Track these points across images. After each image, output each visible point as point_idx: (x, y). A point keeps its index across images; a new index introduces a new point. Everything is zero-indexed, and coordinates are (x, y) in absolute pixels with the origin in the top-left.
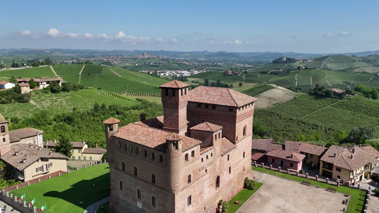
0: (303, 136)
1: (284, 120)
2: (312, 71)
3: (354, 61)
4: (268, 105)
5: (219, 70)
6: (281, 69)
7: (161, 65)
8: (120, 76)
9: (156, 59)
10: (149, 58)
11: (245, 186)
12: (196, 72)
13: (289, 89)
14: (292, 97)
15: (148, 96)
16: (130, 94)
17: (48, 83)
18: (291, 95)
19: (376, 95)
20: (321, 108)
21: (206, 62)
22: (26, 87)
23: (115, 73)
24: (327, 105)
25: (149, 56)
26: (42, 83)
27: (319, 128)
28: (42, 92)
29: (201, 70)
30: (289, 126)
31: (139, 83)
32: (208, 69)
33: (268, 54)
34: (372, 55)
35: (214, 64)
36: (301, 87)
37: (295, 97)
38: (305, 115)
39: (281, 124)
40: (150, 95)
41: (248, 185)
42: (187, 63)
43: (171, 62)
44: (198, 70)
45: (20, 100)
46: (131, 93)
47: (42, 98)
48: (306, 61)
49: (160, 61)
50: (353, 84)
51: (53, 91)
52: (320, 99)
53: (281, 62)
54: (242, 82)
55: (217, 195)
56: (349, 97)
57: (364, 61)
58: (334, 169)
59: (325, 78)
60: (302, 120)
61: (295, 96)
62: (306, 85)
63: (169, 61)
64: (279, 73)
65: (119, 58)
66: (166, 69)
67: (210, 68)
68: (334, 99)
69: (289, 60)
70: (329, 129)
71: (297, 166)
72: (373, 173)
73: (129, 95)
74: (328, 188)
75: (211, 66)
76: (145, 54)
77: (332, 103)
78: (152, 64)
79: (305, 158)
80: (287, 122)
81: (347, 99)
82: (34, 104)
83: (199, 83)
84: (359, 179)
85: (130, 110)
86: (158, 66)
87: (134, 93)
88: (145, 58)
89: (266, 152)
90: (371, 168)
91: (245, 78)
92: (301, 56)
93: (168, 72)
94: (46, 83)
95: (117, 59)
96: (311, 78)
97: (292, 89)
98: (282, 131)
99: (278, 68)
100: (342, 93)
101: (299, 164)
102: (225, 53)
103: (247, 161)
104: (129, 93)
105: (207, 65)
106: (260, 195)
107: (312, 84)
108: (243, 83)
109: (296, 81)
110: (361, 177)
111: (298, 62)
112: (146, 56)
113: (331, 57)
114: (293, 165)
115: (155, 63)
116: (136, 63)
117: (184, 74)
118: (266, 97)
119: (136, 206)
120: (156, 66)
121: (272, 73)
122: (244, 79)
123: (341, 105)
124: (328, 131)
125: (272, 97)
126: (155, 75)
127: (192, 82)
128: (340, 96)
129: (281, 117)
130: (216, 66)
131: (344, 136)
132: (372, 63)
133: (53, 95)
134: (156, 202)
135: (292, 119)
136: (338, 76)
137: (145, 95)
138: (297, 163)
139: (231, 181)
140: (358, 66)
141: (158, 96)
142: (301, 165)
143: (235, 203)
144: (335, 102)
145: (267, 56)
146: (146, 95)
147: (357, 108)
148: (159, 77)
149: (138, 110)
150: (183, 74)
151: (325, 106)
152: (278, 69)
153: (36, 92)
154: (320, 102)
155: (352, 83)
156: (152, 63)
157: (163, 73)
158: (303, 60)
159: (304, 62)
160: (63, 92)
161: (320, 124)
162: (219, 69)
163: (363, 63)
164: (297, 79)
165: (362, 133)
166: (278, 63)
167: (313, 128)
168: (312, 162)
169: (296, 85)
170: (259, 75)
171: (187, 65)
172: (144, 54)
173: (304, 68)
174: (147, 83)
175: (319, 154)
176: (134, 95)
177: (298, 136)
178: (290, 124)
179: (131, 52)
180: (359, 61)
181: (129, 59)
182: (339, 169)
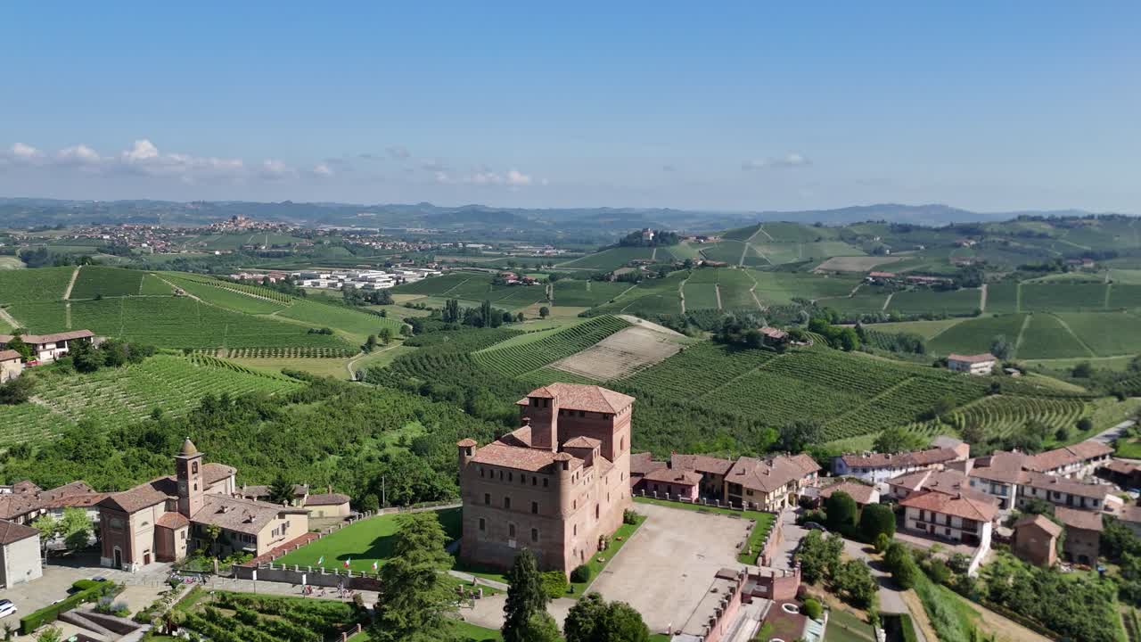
0: (702, 444)
1: (661, 406)
2: (720, 272)
3: (819, 239)
4: (620, 372)
5: (474, 265)
6: (642, 264)
7: (295, 251)
8: (198, 299)
9: (275, 234)
10: (252, 229)
11: (626, 521)
12: (411, 276)
13: (667, 324)
14: (675, 349)
15: (293, 355)
16: (237, 352)
17: (60, 344)
18: (672, 342)
19: (850, 340)
20: (739, 374)
21: (431, 238)
22: (13, 361)
23: (181, 293)
24: (751, 367)
25: (252, 224)
26: (44, 347)
27: (736, 423)
28: (53, 372)
29: (422, 266)
30: (673, 421)
31: (259, 320)
32: (443, 262)
33: (603, 214)
34: (860, 223)
35: (456, 245)
36: (694, 316)
37: (681, 350)
38: (707, 392)
39: (656, 418)
40: (299, 354)
41: (629, 518)
42: (374, 244)
43: (326, 242)
44: (415, 266)
45: (7, 398)
46: (241, 351)
47: (60, 389)
48: (705, 238)
49: (293, 240)
50: (815, 304)
51: (83, 367)
52: (737, 354)
53: (641, 245)
54: (546, 305)
55: (597, 529)
56: (796, 348)
57: (842, 239)
58: (744, 492)
59: (752, 290)
60: (701, 405)
61: (682, 346)
62: (708, 311)
63: (318, 239)
64: (640, 277)
65: (152, 231)
66: (312, 265)
67: (450, 259)
68: (766, 353)
69: (664, 238)
70: (756, 424)
71: (691, 492)
72: (802, 496)
73: (236, 357)
74: (732, 514)
75: (449, 253)
76: (239, 218)
77: (762, 363)
78: (264, 247)
79: (702, 479)
80: (668, 411)
81: (793, 352)
82: (44, 403)
83: (429, 309)
84: (779, 505)
85: (286, 404)
86: (286, 255)
87: (247, 350)
88: (240, 229)
89: (643, 475)
90: (798, 488)
91: (552, 291)
92: (690, 221)
93: (325, 276)
94: (54, 346)
95: (143, 235)
96: (717, 291)
97: (675, 326)
98: (659, 433)
99: (636, 263)
100: (782, 337)
101: (694, 488)
102: (486, 210)
103: (625, 486)
104: (234, 351)
105: (439, 252)
106: (645, 530)
107: (720, 308)
108: (548, 306)
109: (682, 299)
110: (783, 503)
111: (684, 243)
112: (243, 225)
113: (765, 229)
114: (686, 490)
115: (274, 246)
116: (214, 245)
117: (375, 282)
118: (614, 351)
119: (507, 547)
120: (279, 255)
121: (621, 279)
122: (551, 297)
123: (779, 367)
124: (753, 428)
125: (627, 348)
126: (286, 287)
127: (405, 306)
128: (778, 345)
129: (654, 400)
130: (464, 252)
131: (773, 437)
132: (860, 242)
133: (85, 376)
134: (539, 534)
135: (676, 405)
136: (781, 284)
137: (283, 353)
138: (690, 487)
139: (610, 511)
140: (829, 255)
141: (322, 357)
142: (698, 490)
143: (617, 539)
144: (768, 359)
145: (601, 221)
146: (286, 354)
147: (810, 372)
148: (302, 293)
149: (306, 402)
150: (373, 281)
151: (748, 369)
152: (637, 265)
153: (39, 373)
154: (738, 359)
155: (813, 301)
156: (263, 244)
157: (309, 279)
158: (698, 238)
159: (700, 242)
160: (106, 369)
161: (738, 413)
162: (475, 263)
163: (841, 243)
164: (685, 297)
165: (799, 432)
166: (634, 245)
167: (724, 424)
168: (713, 486)
169: (684, 310)
170: (588, 285)
171: (376, 251)
172: (235, 218)
173: (700, 263)
174: (282, 319)
175: (723, 472)
176: (249, 355)
177: (693, 443)
178: (675, 417)
179: (184, 208)
180: (831, 239)
181: (187, 233)
182: (750, 492)
